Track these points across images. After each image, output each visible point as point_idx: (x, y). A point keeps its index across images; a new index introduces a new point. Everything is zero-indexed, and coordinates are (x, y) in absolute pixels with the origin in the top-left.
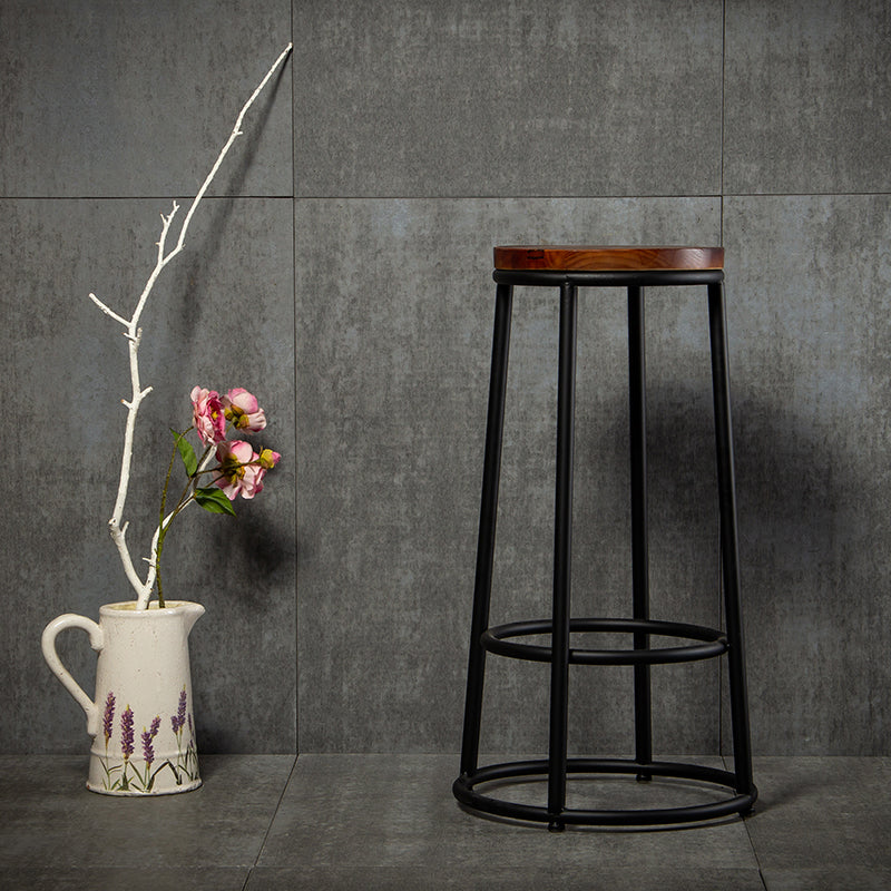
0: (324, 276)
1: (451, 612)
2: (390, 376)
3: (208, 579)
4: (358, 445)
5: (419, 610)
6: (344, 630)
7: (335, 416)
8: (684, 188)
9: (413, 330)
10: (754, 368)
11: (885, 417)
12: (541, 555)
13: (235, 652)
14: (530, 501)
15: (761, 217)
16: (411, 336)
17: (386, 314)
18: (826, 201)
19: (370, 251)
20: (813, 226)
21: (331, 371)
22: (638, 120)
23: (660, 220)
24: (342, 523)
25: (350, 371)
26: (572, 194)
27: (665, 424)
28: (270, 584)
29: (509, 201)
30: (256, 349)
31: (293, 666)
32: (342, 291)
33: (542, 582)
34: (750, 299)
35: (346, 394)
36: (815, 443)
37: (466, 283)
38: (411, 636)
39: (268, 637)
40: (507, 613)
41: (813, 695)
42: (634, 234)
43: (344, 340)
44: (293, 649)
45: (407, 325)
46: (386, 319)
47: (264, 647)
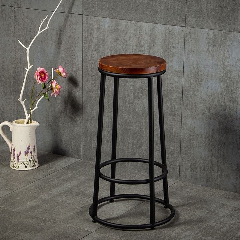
0: (89, 37)
3: (63, 111)
4: (96, 83)
5: (109, 128)
6: (92, 130)
7: (91, 74)
8: (176, 23)
10: (192, 77)
11: (225, 95)
12: (138, 119)
13: (69, 131)
14: (136, 104)
15: (195, 34)
17: (103, 49)
18: (212, 31)
19: (100, 31)
20: (208, 38)
21: (91, 62)
22: (165, 3)
23: (169, 32)
24: (93, 102)
26: (148, 22)
27: (169, 89)
28: (76, 115)
29: (133, 22)
30: (74, 54)
31: (81, 137)
32: (94, 41)
33: (138, 126)
34: (191, 57)
35: (94, 69)
36: (206, 100)
37: (122, 43)
38: (107, 135)
39: (76, 129)
40: (130, 133)
41: (202, 169)
42: (163, 35)
43: (93, 54)
44: (81, 133)
45: (108, 52)
46: (103, 50)
47: (75, 131)
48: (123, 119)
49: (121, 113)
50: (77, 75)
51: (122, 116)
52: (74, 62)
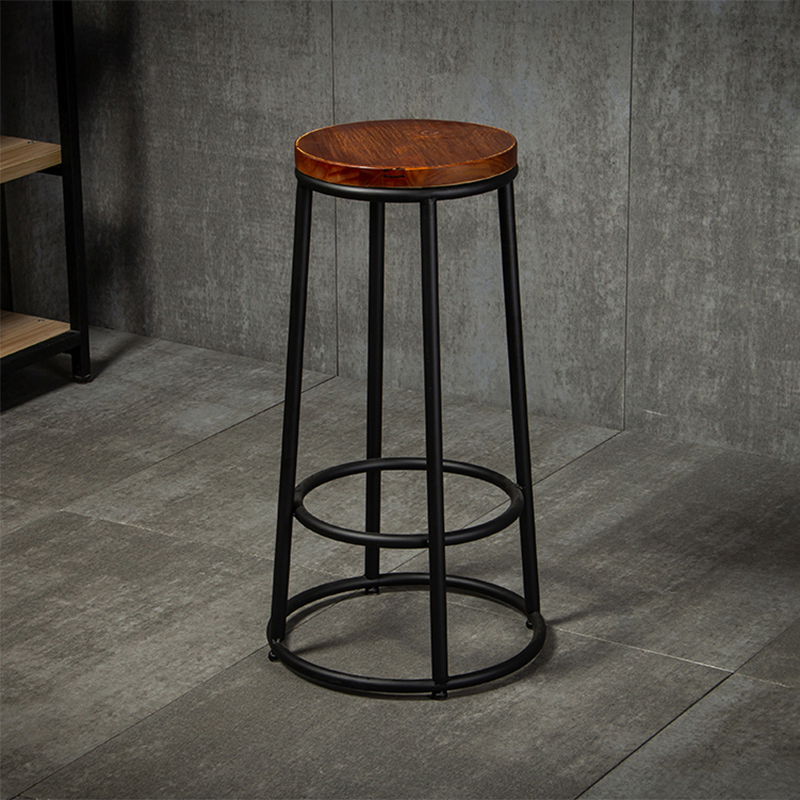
0: (655, 43)
1: (743, 337)
2: (703, 134)
3: (562, 282)
4: (676, 189)
5: (719, 332)
6: (660, 339)
7: (659, 162)
9: (722, 96)
13: (581, 342)
16: (720, 102)
17: (702, 80)
19: (691, 25)
21: (658, 125)
24: (662, 252)
25: (672, 126)
30: (602, 100)
31: (623, 361)
32: (669, 57)
35: (669, 145)
37: (767, 60)
38: (711, 352)
39: (605, 334)
43: (668, 99)
44: (623, 347)
45: (718, 92)
46: (701, 85)
47: (601, 342)
48: (764, 303)
49: (758, 283)
50: (610, 166)
51: (764, 292)
52: (600, 126)
